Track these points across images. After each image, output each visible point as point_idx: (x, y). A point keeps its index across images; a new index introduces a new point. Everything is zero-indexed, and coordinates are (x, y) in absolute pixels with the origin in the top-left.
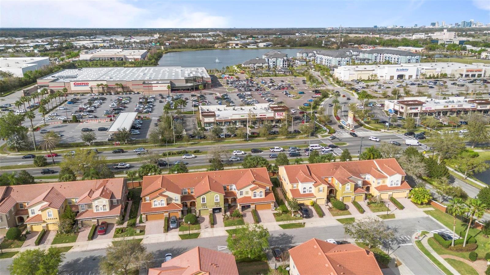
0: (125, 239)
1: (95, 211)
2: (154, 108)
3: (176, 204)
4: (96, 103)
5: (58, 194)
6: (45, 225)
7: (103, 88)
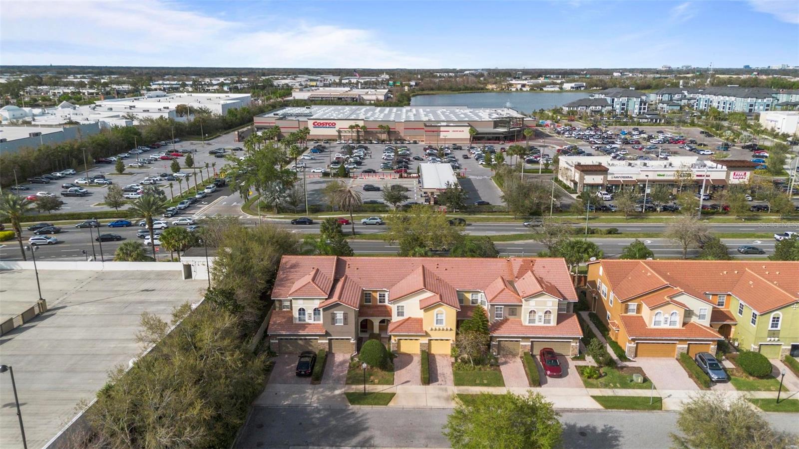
1: (525, 323)
3: (699, 325)
5: (439, 280)
6: (425, 340)
7: (358, 132)
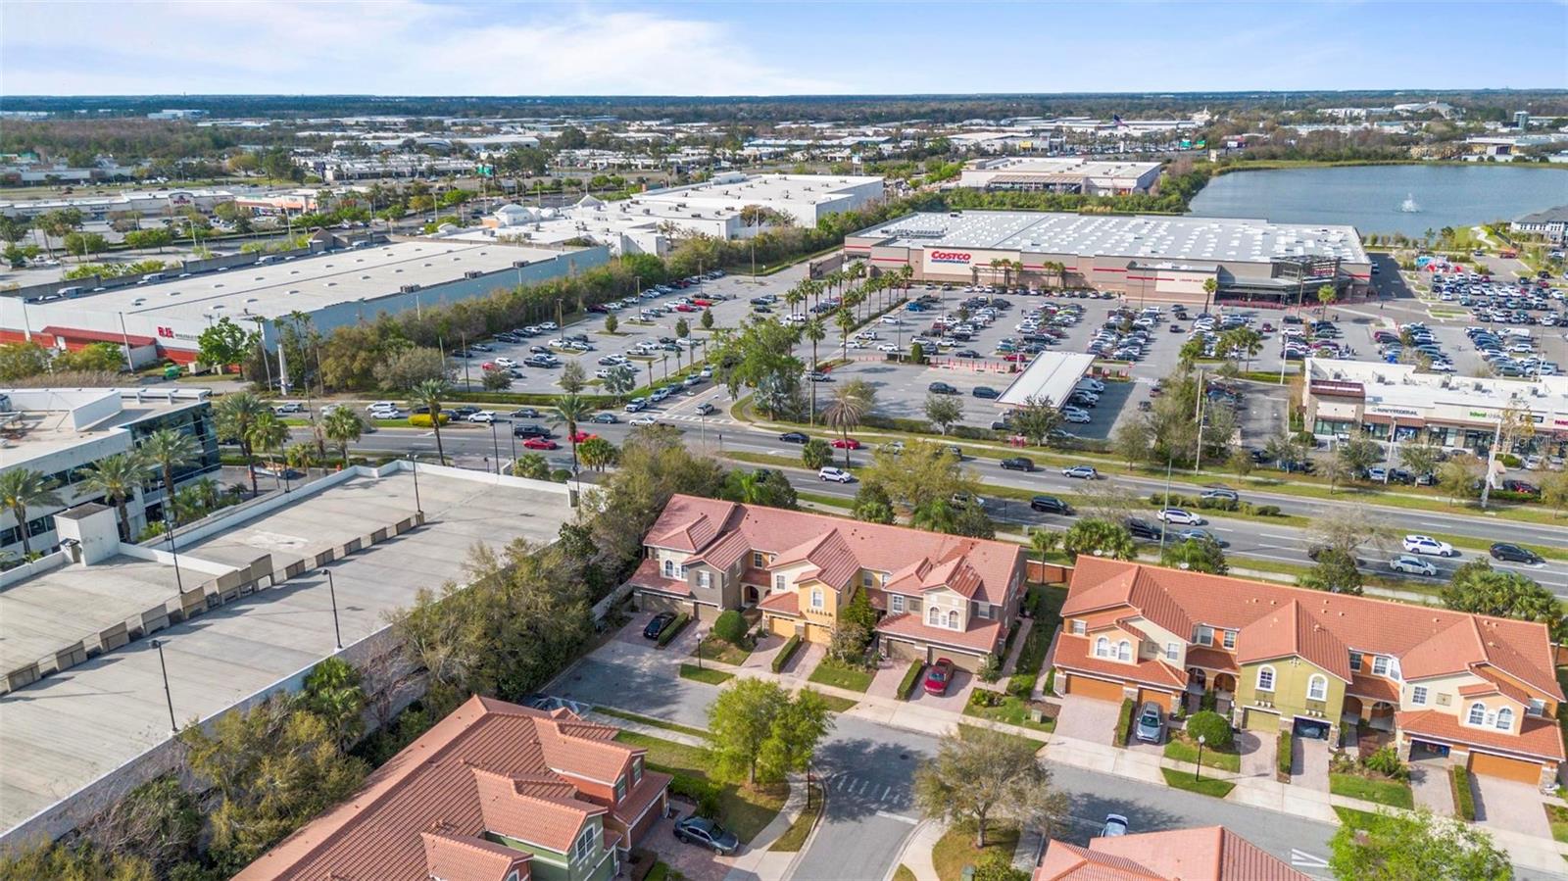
0: (996, 729)
1: (927, 622)
2: (1149, 347)
3: (1169, 667)
4: (981, 316)
5: (844, 551)
6: (801, 623)
7: (1007, 272)
